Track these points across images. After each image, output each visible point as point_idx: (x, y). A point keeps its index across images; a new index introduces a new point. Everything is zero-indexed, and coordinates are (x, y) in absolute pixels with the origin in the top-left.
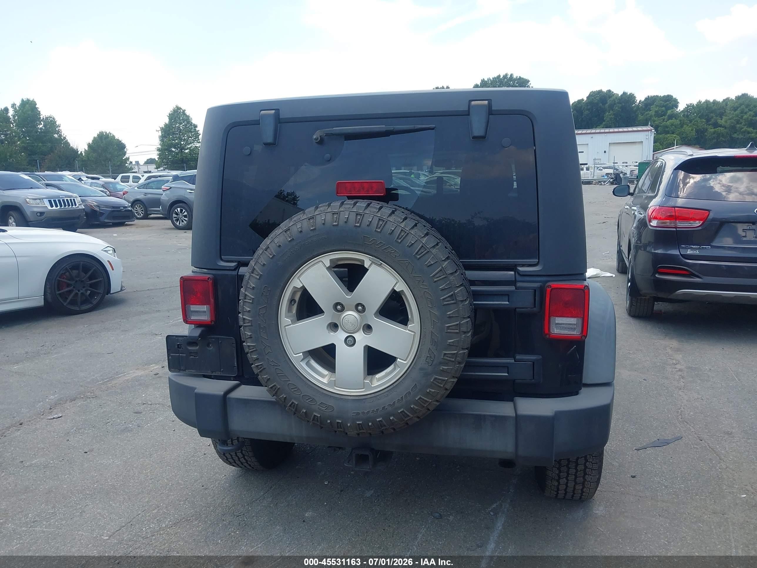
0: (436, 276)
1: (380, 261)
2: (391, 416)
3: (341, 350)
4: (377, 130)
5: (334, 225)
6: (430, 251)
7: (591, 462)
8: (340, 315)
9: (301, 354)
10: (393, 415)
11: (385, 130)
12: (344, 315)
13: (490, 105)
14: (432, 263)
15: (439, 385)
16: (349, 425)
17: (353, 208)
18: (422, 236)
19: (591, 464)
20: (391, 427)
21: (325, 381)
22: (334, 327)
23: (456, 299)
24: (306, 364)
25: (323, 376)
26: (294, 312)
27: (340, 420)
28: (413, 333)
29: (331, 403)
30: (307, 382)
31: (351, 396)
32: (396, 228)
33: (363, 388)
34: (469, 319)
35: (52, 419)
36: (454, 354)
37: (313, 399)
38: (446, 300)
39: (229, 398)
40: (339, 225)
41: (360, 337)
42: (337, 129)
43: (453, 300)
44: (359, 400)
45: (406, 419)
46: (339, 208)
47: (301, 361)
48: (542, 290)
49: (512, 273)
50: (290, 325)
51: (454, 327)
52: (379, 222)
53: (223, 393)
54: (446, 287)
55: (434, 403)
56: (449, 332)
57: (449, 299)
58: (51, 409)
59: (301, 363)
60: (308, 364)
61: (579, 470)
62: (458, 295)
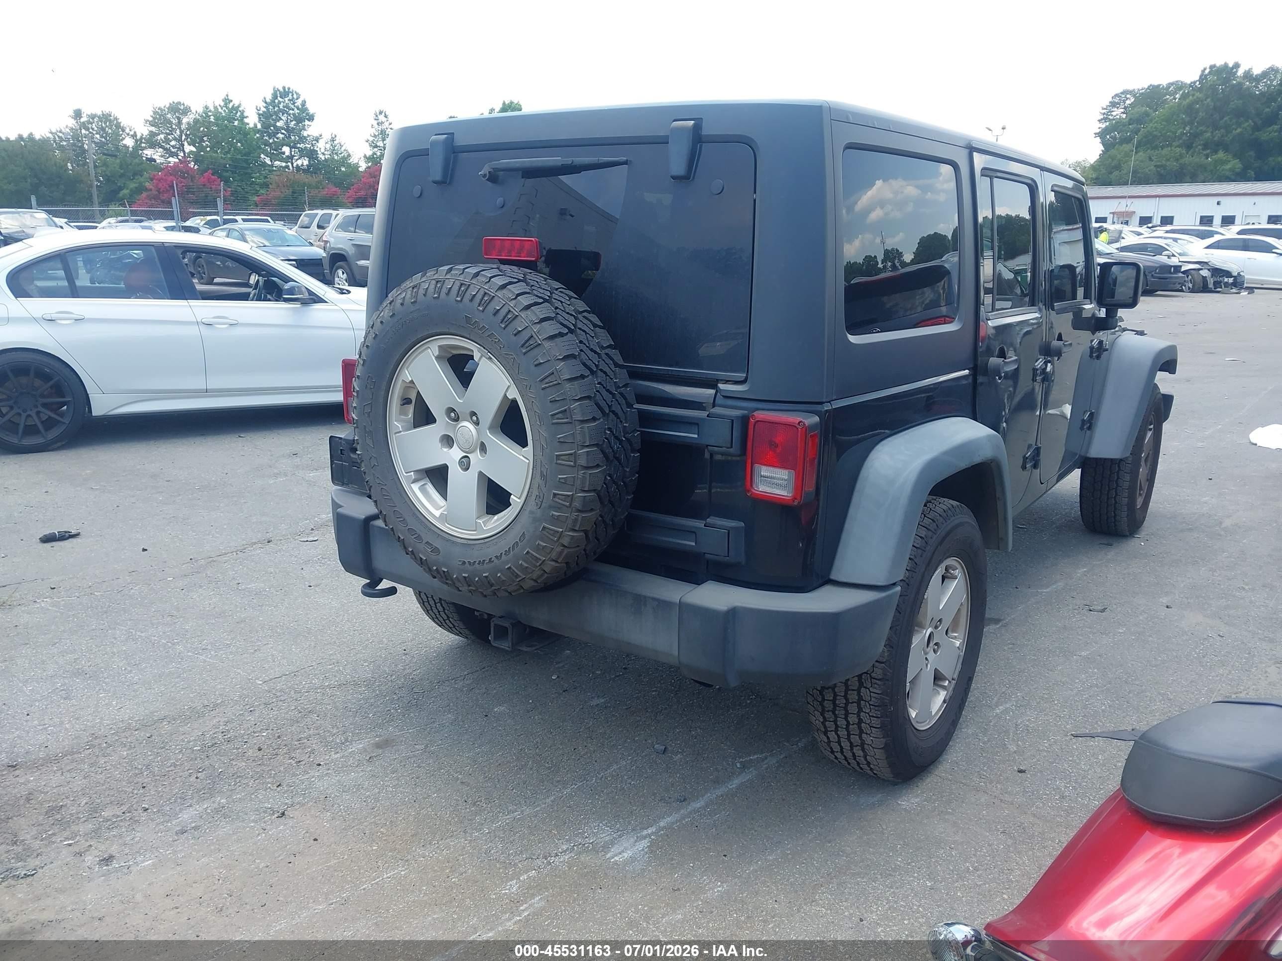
0: (546, 381)
1: (489, 354)
2: (498, 572)
3: (455, 474)
4: (551, 164)
5: (434, 298)
6: (542, 344)
7: (868, 713)
8: (456, 426)
9: (412, 473)
10: (501, 571)
11: (560, 164)
12: (459, 426)
13: (697, 128)
14: (542, 362)
15: (552, 537)
16: (455, 576)
17: (461, 276)
18: (536, 321)
19: (868, 717)
20: (503, 588)
21: (437, 513)
22: (448, 441)
23: (572, 417)
24: (419, 488)
25: (438, 508)
26: (410, 416)
27: (446, 568)
28: (527, 461)
29: (437, 544)
30: (417, 512)
31: (462, 538)
32: (504, 308)
33: (474, 529)
34: (639, 454)
35: (304, 541)
36: (568, 496)
37: (419, 535)
38: (557, 416)
39: (373, 526)
40: (440, 298)
41: (475, 458)
42: (507, 162)
43: (567, 418)
44: (469, 544)
45: (518, 580)
46: (446, 274)
47: (412, 483)
48: (745, 421)
49: (713, 392)
50: (400, 432)
51: (567, 457)
52: (484, 296)
53: (364, 517)
54: (558, 398)
55: (550, 563)
56: (560, 464)
57: (560, 415)
58: (312, 529)
59: (412, 485)
60: (422, 489)
61: (851, 723)
62: (575, 411)
